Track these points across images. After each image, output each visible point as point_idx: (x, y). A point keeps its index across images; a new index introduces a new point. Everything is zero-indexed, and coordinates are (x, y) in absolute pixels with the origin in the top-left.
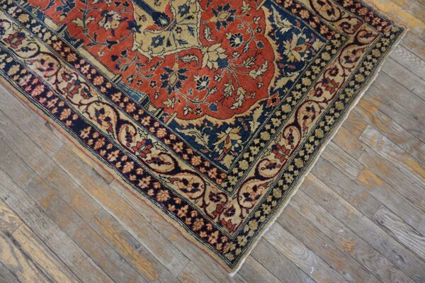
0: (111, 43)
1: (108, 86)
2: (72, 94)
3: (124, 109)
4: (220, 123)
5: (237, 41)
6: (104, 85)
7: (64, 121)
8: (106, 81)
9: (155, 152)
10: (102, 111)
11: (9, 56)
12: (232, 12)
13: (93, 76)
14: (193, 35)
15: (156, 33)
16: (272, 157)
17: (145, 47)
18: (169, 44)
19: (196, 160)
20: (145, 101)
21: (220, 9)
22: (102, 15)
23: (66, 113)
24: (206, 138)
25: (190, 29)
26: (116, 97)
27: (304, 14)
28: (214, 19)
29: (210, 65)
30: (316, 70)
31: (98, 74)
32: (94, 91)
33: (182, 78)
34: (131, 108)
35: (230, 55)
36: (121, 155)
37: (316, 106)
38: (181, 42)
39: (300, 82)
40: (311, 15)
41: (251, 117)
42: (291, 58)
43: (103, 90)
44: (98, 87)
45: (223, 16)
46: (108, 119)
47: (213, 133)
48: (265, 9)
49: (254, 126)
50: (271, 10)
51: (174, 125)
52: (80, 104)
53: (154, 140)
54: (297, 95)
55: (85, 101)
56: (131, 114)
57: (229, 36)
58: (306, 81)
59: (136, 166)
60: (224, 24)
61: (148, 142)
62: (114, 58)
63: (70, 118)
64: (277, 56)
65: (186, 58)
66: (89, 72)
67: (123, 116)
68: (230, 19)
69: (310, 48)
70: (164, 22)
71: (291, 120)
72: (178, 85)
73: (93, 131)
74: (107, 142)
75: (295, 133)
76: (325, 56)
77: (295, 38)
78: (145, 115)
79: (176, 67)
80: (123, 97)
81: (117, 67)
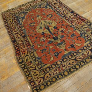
0: (62, 25)
1: (65, 17)
2: (73, 17)
3: (62, 13)
4: (44, 8)
5: (32, 19)
6: (66, 18)
7: (75, 13)
8: (65, 18)
9: (58, 6)
10: (67, 14)
11: (90, 27)
12: (30, 25)
13: (68, 19)
14: (42, 23)
15: (50, 25)
16: (38, 2)
17: (54, 23)
18: (48, 22)
19: (51, 4)
20: (57, 13)
21: (32, 26)
22: (64, 32)
23: (75, 15)
24: (47, 7)
25: (42, 24)
26: (63, 15)
27: (15, 20)
28: (35, 24)
29: (41, 16)
30: (21, 11)
31: (67, 20)
32: (68, 17)
33: (48, 16)
34: (61, 13)
35: (36, 17)
36: (64, 7)
37: (25, 7)
38: (45, 22)
39: (25, 11)
40: (14, 20)
41: (38, 8)
42: (24, 14)
43: (66, 17)
44: (67, 18)
45: (32, 25)
46: (66, 12)
47: (46, 7)
48: (22, 23)
49: (38, 6)
50: (21, 23)
51: (53, 9)
52: (72, 15)
53: (57, 8)
54: (27, 9)
55: (71, 16)
56: (61, 12)
57: (34, 20)
58: (24, 10)
59: (62, 5)
60: (33, 23)
61: (58, 8)
62: (62, 22)
63: (74, 14)
64: (26, 15)
65: (46, 19)
66: (69, 20)
67: (63, 12)
68: (31, 23)
69: (19, 15)
70: (47, 27)
71: (31, 6)
72: (49, 15)
73: (69, 11)
74: (67, 9)
75: (32, 4)
76: (18, 13)
77: (21, 17)
78: (58, 11)
79: (48, 18)
80: (62, 15)
81: (62, 20)
